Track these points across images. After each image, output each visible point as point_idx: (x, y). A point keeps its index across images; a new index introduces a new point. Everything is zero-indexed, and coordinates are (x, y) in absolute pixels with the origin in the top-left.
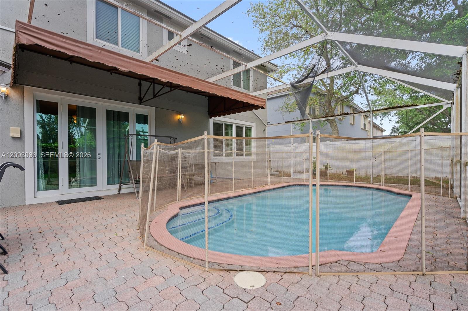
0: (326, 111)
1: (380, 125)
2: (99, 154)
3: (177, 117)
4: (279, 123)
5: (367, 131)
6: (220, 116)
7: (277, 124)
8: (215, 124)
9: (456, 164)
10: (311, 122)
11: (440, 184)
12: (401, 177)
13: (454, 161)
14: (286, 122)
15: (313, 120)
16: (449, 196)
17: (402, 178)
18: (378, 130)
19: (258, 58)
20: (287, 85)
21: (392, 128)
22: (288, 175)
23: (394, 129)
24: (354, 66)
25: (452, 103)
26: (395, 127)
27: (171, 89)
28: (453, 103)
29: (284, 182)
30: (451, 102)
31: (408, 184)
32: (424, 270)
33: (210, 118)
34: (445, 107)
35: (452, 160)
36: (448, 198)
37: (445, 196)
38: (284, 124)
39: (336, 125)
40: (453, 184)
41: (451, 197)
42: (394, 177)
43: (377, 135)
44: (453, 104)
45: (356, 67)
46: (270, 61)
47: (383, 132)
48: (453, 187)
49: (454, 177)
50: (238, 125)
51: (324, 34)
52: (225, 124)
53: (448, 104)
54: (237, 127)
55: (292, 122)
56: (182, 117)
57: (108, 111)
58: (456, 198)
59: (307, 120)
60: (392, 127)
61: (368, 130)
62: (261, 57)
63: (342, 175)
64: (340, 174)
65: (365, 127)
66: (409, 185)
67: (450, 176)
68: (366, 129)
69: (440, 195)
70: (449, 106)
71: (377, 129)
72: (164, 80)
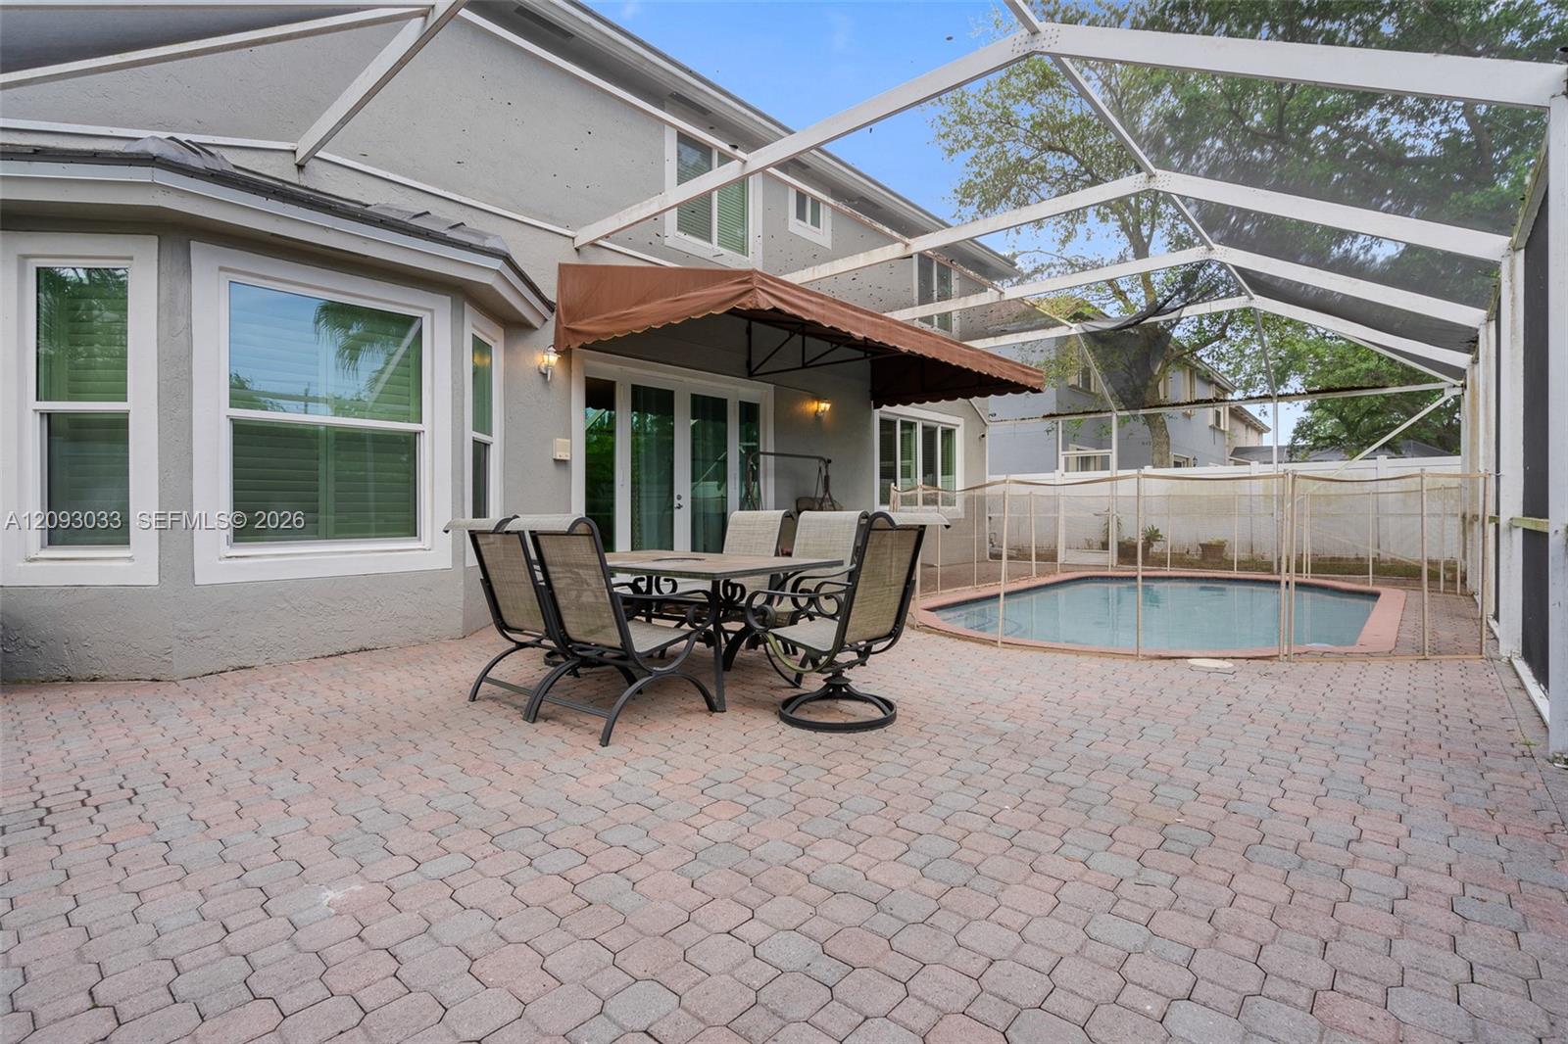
0: (1133, 382)
1: (1260, 415)
2: (679, 498)
3: (807, 406)
4: (1023, 419)
5: (1223, 432)
6: (906, 403)
7: (1019, 421)
8: (883, 421)
9: (1471, 523)
10: (1114, 418)
11: (1439, 573)
12: (1340, 559)
13: (1468, 516)
14: (1044, 417)
15: (1120, 414)
16: (1459, 591)
17: (1344, 563)
18: (1249, 430)
19: (941, 226)
20: (1071, 328)
21: (1295, 426)
22: (1049, 556)
23: (1302, 430)
24: (1246, 297)
25: (1462, 386)
26: (1304, 422)
27: (865, 355)
28: (1464, 386)
29: (1039, 575)
30: (1462, 382)
31: (1368, 574)
32: (1427, 653)
33: (875, 408)
34: (1449, 394)
35: (1464, 517)
36: (1454, 596)
37: (1449, 593)
38: (1038, 420)
39: (1164, 422)
40: (1465, 573)
41: (1461, 594)
42: (1325, 559)
43: (1248, 446)
44: (1466, 387)
45: (1252, 299)
46: (976, 239)
47: (1264, 434)
48: (1466, 579)
49: (1468, 557)
50: (927, 423)
51: (1205, 247)
52: (902, 421)
53: (1454, 386)
54: (924, 427)
55: (1062, 415)
56: (825, 406)
57: (694, 397)
58: (1472, 596)
59: (1106, 412)
60: (1297, 421)
61: (1227, 429)
62: (948, 226)
63: (1188, 557)
64: (1183, 555)
65: (1218, 422)
66: (1371, 575)
67: (1458, 555)
68: (1222, 428)
69: (1440, 592)
70: (1457, 391)
71: (1247, 427)
72: (859, 335)
